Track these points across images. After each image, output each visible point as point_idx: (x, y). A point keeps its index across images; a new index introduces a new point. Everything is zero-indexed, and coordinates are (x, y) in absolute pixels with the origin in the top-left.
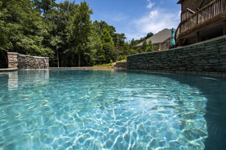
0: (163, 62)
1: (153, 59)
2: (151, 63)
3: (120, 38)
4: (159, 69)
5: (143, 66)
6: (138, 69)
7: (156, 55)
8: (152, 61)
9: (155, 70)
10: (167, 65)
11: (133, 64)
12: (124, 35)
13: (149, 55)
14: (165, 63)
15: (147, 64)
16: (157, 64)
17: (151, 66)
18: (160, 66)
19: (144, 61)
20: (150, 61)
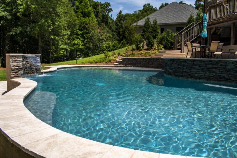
0: (229, 73)
1: (215, 68)
2: (213, 72)
3: (104, 10)
4: (224, 80)
5: (201, 74)
6: (192, 77)
7: (221, 63)
8: (214, 70)
9: (217, 80)
10: (234, 76)
11: (184, 70)
12: (110, 5)
13: (210, 63)
14: (232, 74)
15: (207, 73)
16: (221, 75)
17: (213, 76)
18: (224, 76)
19: (203, 68)
20: (211, 70)
